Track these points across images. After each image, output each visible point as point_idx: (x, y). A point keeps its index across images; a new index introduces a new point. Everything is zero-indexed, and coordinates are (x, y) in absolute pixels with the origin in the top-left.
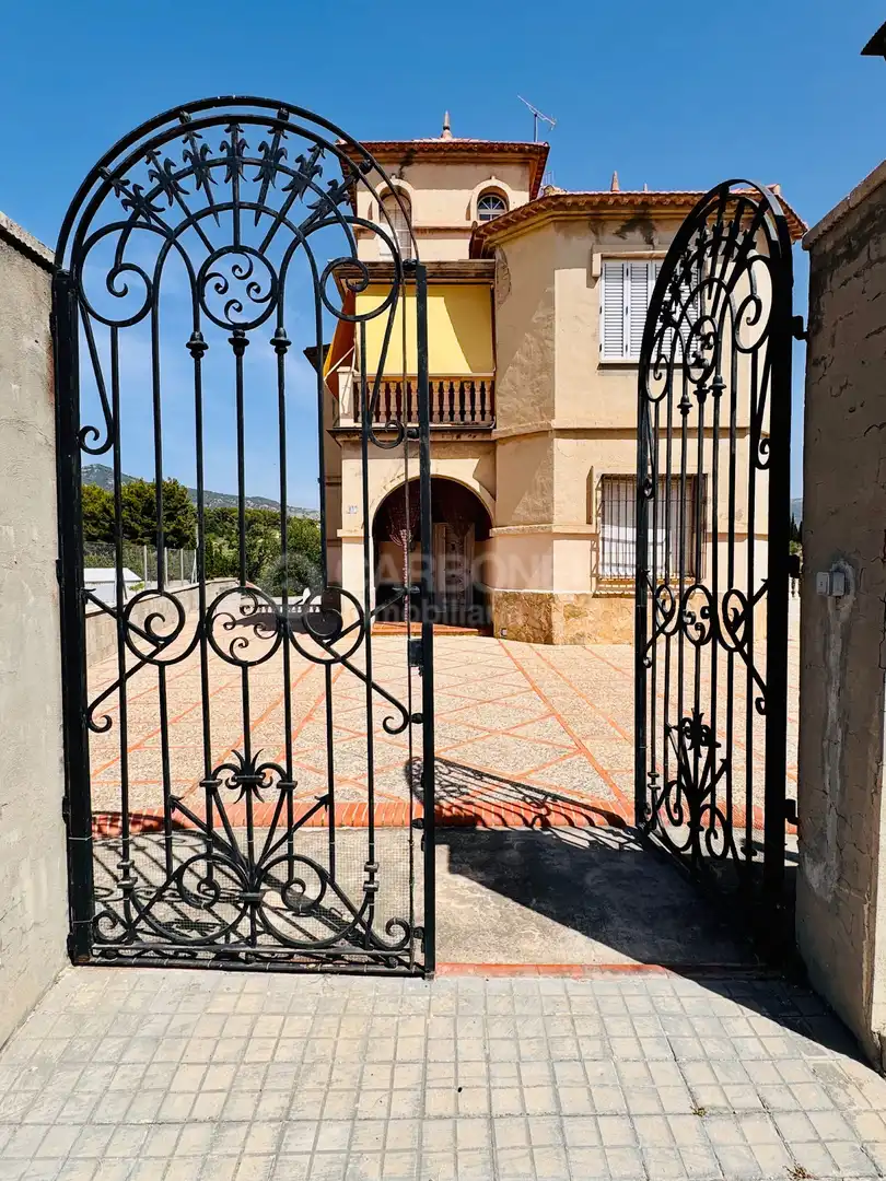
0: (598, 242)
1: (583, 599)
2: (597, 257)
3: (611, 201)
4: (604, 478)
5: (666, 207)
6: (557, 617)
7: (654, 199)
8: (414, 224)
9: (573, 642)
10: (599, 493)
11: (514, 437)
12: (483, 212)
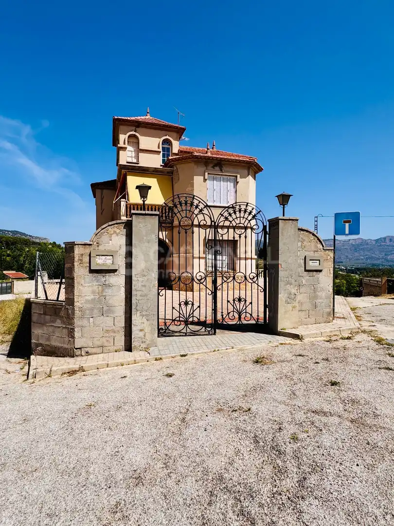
0: (207, 169)
2: (206, 174)
4: (208, 240)
5: (226, 161)
8: (140, 148)
12: (164, 146)
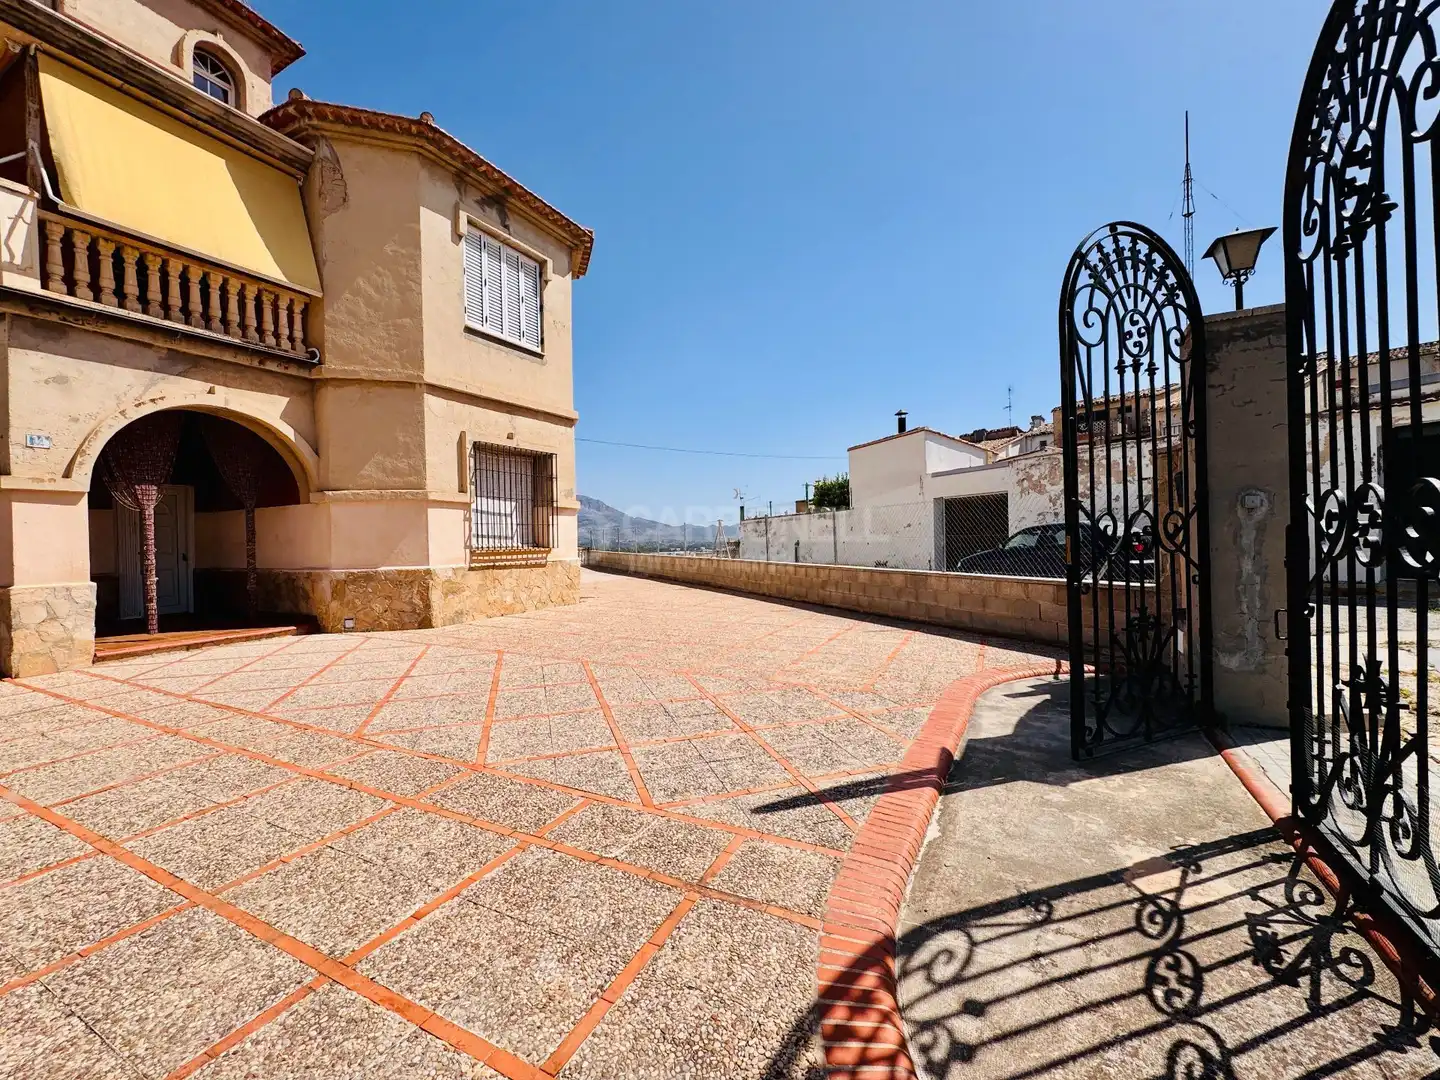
0: (462, 201)
1: (460, 573)
2: (463, 217)
3: (483, 168)
4: (477, 446)
6: (435, 596)
7: (518, 190)
9: (453, 621)
10: (472, 460)
11: (360, 381)
12: (199, 71)
